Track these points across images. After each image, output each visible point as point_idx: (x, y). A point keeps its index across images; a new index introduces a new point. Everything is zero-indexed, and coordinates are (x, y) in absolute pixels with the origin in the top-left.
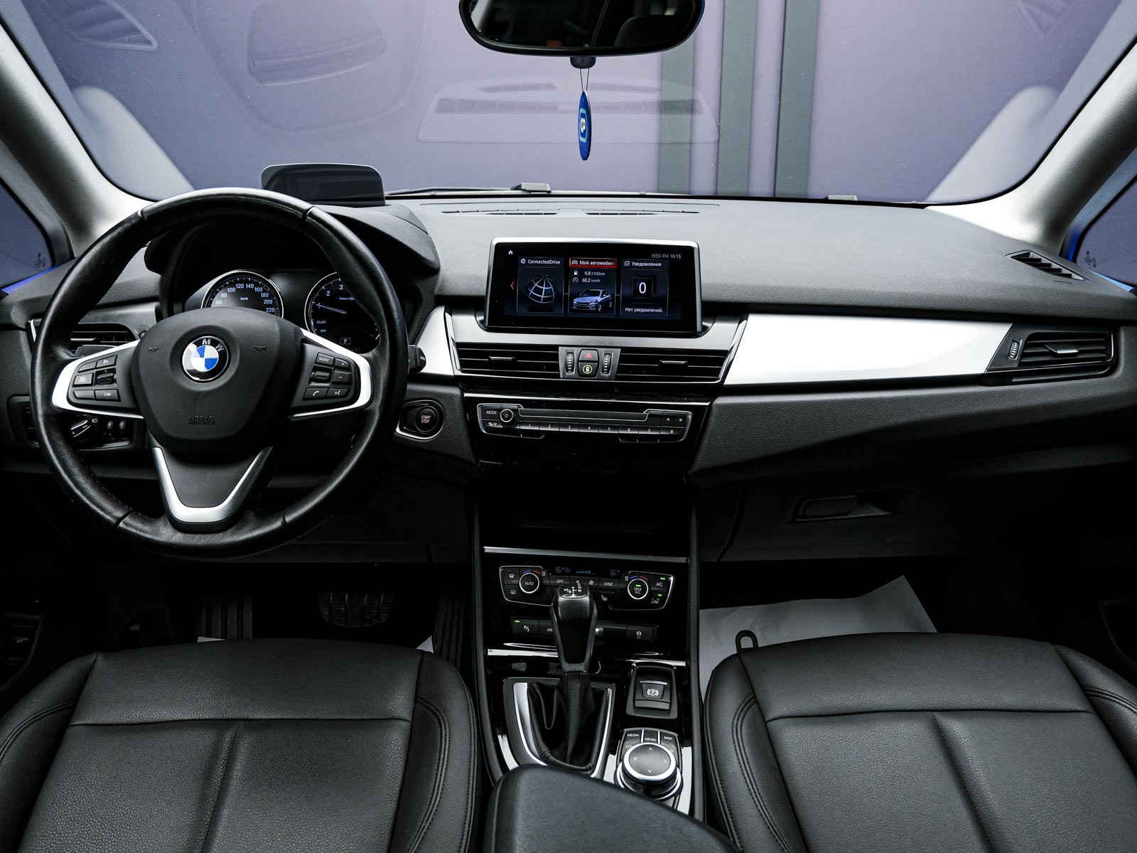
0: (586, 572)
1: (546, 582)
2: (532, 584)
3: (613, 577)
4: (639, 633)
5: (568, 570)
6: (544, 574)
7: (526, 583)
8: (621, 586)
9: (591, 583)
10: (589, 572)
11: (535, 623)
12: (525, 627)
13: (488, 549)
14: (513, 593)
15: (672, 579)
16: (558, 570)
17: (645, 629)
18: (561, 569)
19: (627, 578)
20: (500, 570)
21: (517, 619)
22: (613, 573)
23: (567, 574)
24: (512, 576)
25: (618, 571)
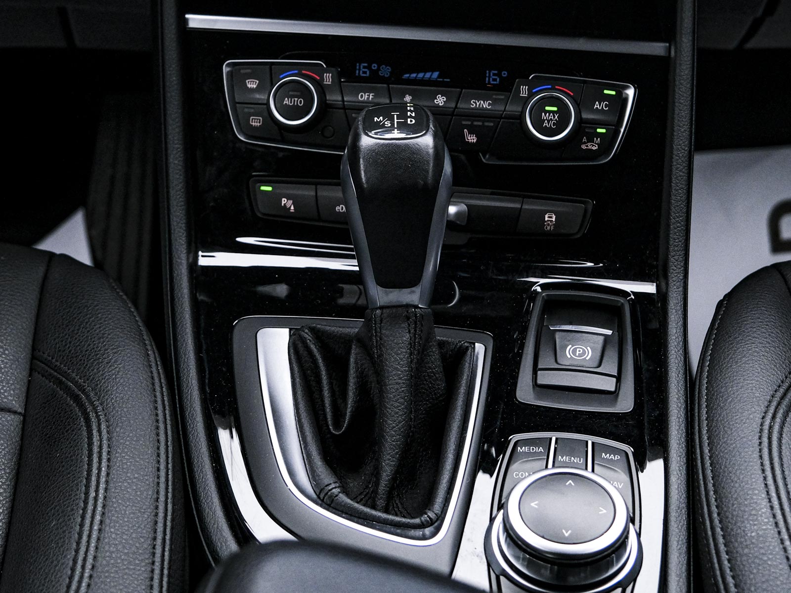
0: (428, 75)
1: (334, 97)
2: (300, 102)
3: (495, 88)
4: (550, 218)
5: (385, 71)
6: (328, 79)
7: (286, 101)
8: (513, 108)
9: (440, 100)
10: (436, 75)
11: (308, 192)
12: (284, 201)
13: (196, 21)
14: (256, 122)
15: (630, 92)
16: (362, 70)
17: (564, 207)
18: (369, 67)
19: (524, 91)
20: (225, 69)
21: (267, 183)
22: (492, 78)
23: (382, 80)
24: (252, 84)
25: (505, 74)
